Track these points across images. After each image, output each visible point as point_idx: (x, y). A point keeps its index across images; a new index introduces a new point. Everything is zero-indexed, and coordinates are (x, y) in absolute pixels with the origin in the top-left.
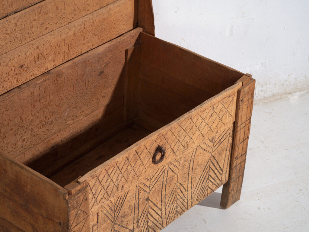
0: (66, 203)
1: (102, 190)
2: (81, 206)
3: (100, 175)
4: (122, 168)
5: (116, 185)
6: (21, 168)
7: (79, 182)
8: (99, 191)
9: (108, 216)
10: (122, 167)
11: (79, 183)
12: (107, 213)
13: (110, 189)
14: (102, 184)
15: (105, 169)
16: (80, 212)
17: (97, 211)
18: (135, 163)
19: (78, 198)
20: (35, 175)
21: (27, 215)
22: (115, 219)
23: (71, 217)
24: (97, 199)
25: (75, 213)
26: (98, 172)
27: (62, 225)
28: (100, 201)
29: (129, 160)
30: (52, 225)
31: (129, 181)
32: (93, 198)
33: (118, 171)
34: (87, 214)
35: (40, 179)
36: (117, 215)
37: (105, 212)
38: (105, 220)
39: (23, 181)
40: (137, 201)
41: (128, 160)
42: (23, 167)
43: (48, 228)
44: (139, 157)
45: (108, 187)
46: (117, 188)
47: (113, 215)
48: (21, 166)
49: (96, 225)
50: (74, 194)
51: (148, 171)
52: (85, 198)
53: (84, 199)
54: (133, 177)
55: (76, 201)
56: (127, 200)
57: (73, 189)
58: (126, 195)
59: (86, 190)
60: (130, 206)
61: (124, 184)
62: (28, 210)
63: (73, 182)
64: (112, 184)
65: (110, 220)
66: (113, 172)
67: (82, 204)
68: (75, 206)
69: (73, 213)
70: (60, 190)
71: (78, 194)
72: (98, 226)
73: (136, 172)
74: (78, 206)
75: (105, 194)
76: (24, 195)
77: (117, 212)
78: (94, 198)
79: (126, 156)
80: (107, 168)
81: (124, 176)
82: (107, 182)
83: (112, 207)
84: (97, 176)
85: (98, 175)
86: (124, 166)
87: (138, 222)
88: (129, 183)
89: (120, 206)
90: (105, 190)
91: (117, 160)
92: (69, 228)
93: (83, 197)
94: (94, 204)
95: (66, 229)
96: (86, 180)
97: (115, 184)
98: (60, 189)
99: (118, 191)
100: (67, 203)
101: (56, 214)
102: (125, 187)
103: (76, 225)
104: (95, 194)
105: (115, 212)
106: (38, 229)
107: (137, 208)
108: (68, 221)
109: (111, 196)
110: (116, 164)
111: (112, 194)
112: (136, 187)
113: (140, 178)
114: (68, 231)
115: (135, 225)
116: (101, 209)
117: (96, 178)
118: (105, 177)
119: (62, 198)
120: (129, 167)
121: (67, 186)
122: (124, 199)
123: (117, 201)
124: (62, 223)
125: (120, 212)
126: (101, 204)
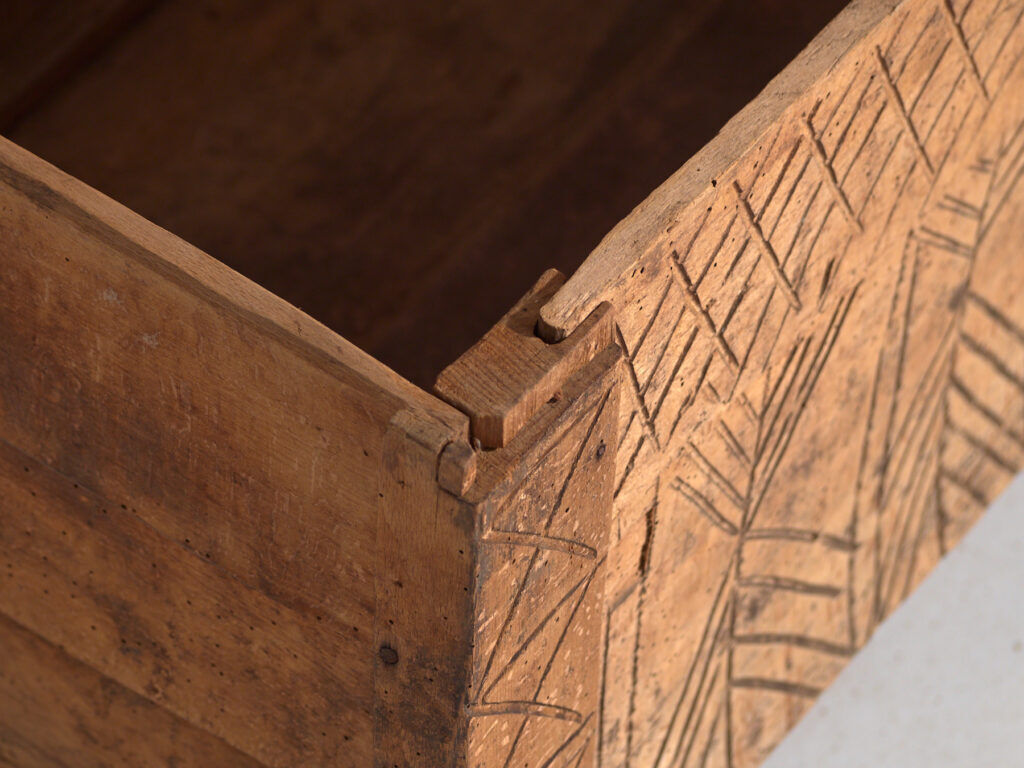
0: (457, 523)
1: (699, 336)
2: (563, 507)
3: (696, 235)
4: (841, 140)
5: (790, 272)
6: (32, 197)
7: (553, 330)
8: (680, 350)
9: (710, 505)
10: (845, 133)
11: (551, 337)
12: (710, 480)
13: (753, 313)
14: (702, 299)
15: (736, 185)
16: (546, 555)
17: (651, 495)
18: (925, 76)
19: (543, 459)
20: (169, 265)
21: (71, 536)
22: (753, 505)
23: (486, 619)
24: (657, 412)
25: (517, 572)
26: (689, 217)
27: (402, 666)
28: (676, 424)
29: (894, 69)
30: (294, 633)
31: (875, 218)
32: (634, 414)
33: (817, 170)
34: (594, 552)
35: (214, 305)
36: (767, 475)
37: (698, 481)
38: (690, 535)
39: (46, 299)
40: (894, 336)
41: (886, 68)
42: (47, 189)
43: (255, 648)
44: (959, 27)
45: (740, 300)
46: (795, 294)
47: (742, 486)
48: (33, 182)
49: (631, 591)
50: (521, 433)
51: (997, 108)
52: (592, 446)
53: (584, 454)
54: (902, 180)
55: (526, 492)
56: (842, 351)
57: (516, 400)
58: (837, 322)
59: (606, 385)
60: (851, 383)
61: (840, 251)
62: (84, 499)
63: (502, 326)
64: (767, 274)
65: (723, 519)
66: (785, 187)
67: (567, 495)
68: (521, 527)
69: (500, 578)
70: (401, 419)
71: (544, 434)
72: (643, 591)
73: (923, 137)
74: (542, 514)
75: (717, 358)
76: (56, 397)
77: (767, 453)
78: (641, 414)
79: (878, 47)
80: (745, 176)
81: (847, 192)
82: (735, 272)
83: (742, 434)
84: (675, 255)
85: (681, 247)
86: (858, 119)
87: (883, 468)
88: (873, 231)
89: (792, 406)
90: (718, 329)
91: (817, 92)
92: (472, 693)
93: (577, 444)
94: (635, 455)
95: (445, 705)
96: (604, 307)
97: (782, 272)
98: (399, 404)
99: (798, 309)
100: (467, 518)
101: (350, 571)
102: (846, 266)
103: (515, 658)
104: (648, 384)
105: (759, 456)
106: (169, 644)
107: (889, 380)
108: (464, 645)
109: (752, 364)
110: (810, 124)
111: (758, 345)
112: (904, 239)
113: (947, 173)
114: (456, 715)
115: (867, 497)
116: (677, 473)
117: (669, 269)
118: (729, 240)
119: (428, 486)
120: (890, 116)
121: (452, 370)
122: (826, 348)
123: (780, 379)
124: (405, 653)
125: (785, 449)
126: (684, 438)
